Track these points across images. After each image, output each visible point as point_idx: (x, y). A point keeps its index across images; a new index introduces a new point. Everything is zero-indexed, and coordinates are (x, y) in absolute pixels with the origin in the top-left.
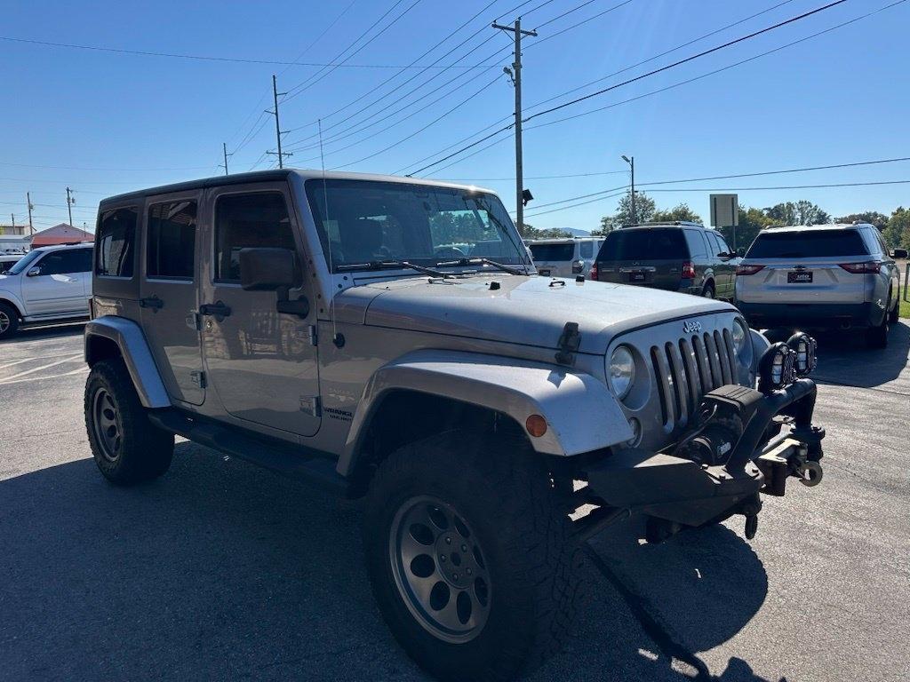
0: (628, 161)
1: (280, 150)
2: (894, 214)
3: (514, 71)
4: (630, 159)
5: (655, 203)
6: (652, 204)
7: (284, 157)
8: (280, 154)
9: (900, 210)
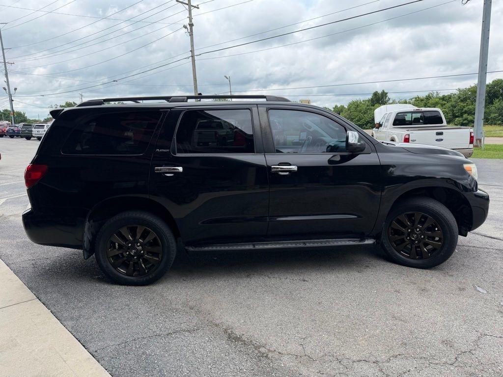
0: (227, 78)
1: (5, 60)
2: (334, 108)
3: (189, 27)
8: (5, 63)
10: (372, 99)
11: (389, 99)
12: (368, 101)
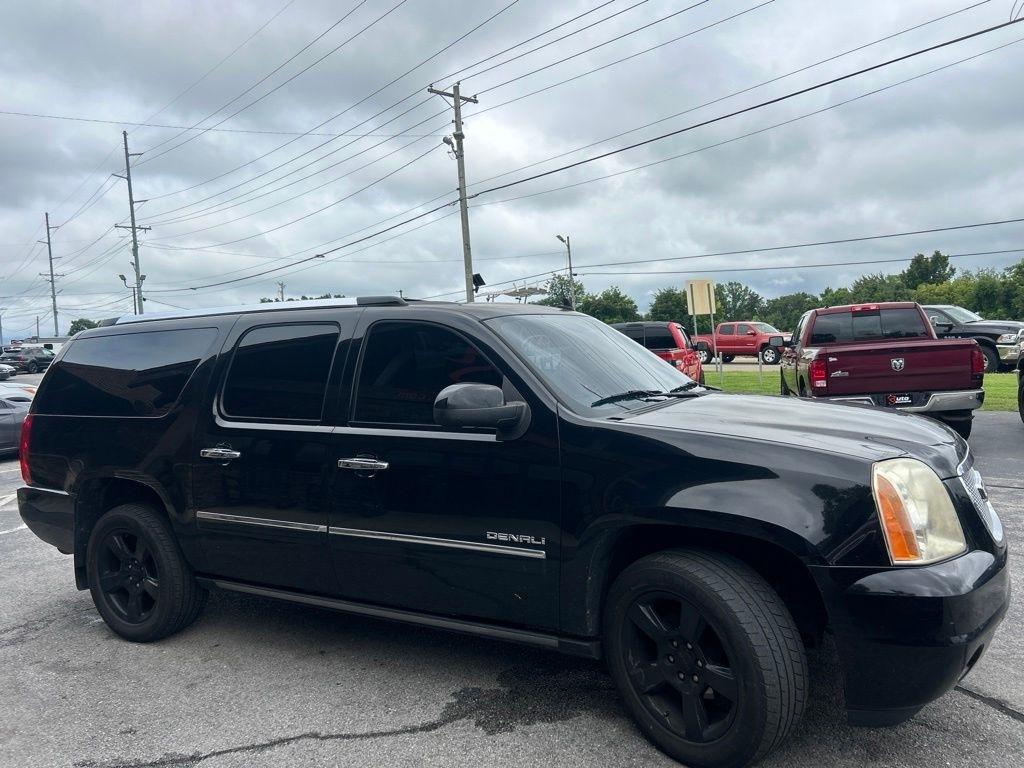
0: (562, 240)
1: (133, 223)
2: (822, 295)
3: (454, 141)
4: (565, 238)
5: (585, 287)
6: (580, 288)
7: (139, 233)
8: (134, 228)
9: (828, 291)
10: (910, 272)
11: (953, 271)
12: (902, 277)
